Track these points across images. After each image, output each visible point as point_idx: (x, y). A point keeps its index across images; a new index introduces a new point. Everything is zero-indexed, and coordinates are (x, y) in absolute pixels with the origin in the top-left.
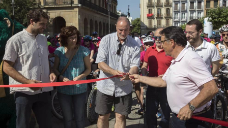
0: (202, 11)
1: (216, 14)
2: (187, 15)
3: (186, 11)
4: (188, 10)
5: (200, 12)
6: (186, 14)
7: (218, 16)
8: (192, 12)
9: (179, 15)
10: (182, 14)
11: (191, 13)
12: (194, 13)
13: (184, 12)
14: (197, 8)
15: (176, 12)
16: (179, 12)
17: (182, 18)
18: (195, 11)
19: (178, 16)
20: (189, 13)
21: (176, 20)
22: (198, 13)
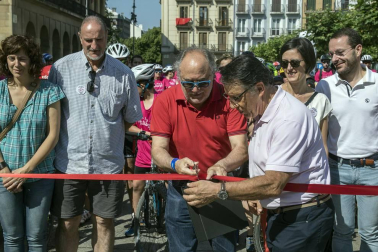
0: (298, 16)
1: (323, 25)
2: (265, 24)
3: (263, 16)
4: (269, 13)
5: (293, 18)
6: (263, 21)
7: (326, 29)
8: (277, 18)
9: (249, 23)
10: (255, 21)
11: (274, 21)
12: (282, 21)
13: (260, 17)
14: (286, 9)
15: (242, 17)
16: (247, 16)
17: (254, 29)
18: (282, 16)
19: (246, 26)
20: (270, 19)
21: (241, 34)
22: (290, 21)
